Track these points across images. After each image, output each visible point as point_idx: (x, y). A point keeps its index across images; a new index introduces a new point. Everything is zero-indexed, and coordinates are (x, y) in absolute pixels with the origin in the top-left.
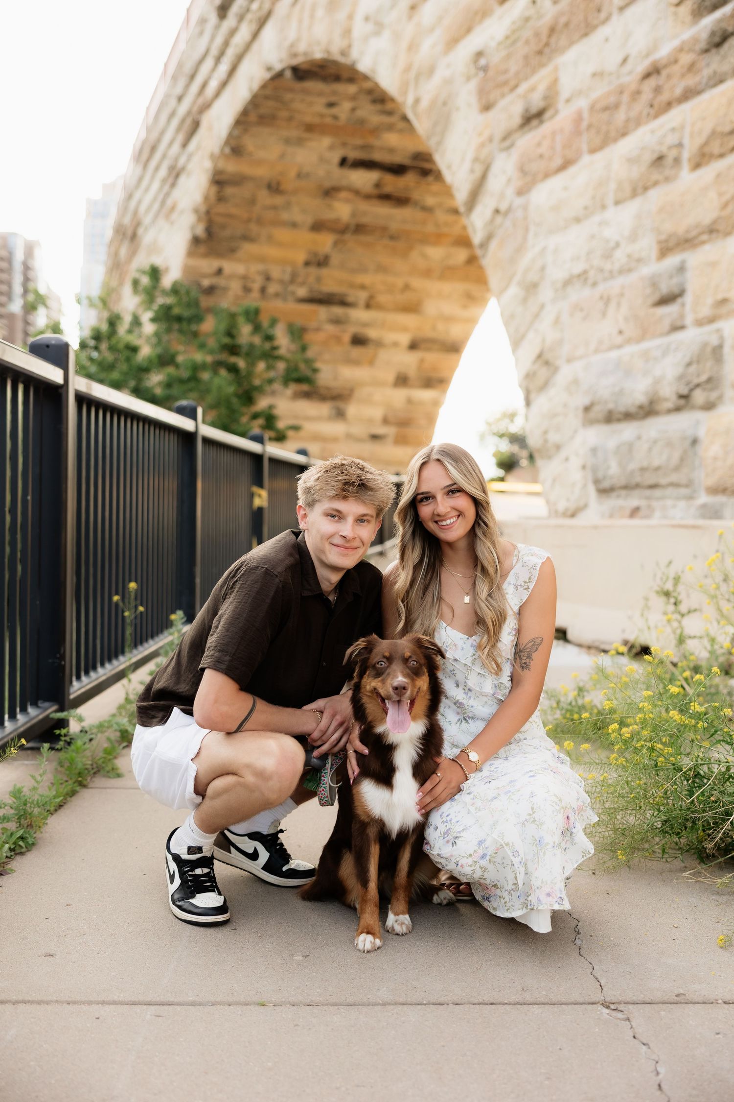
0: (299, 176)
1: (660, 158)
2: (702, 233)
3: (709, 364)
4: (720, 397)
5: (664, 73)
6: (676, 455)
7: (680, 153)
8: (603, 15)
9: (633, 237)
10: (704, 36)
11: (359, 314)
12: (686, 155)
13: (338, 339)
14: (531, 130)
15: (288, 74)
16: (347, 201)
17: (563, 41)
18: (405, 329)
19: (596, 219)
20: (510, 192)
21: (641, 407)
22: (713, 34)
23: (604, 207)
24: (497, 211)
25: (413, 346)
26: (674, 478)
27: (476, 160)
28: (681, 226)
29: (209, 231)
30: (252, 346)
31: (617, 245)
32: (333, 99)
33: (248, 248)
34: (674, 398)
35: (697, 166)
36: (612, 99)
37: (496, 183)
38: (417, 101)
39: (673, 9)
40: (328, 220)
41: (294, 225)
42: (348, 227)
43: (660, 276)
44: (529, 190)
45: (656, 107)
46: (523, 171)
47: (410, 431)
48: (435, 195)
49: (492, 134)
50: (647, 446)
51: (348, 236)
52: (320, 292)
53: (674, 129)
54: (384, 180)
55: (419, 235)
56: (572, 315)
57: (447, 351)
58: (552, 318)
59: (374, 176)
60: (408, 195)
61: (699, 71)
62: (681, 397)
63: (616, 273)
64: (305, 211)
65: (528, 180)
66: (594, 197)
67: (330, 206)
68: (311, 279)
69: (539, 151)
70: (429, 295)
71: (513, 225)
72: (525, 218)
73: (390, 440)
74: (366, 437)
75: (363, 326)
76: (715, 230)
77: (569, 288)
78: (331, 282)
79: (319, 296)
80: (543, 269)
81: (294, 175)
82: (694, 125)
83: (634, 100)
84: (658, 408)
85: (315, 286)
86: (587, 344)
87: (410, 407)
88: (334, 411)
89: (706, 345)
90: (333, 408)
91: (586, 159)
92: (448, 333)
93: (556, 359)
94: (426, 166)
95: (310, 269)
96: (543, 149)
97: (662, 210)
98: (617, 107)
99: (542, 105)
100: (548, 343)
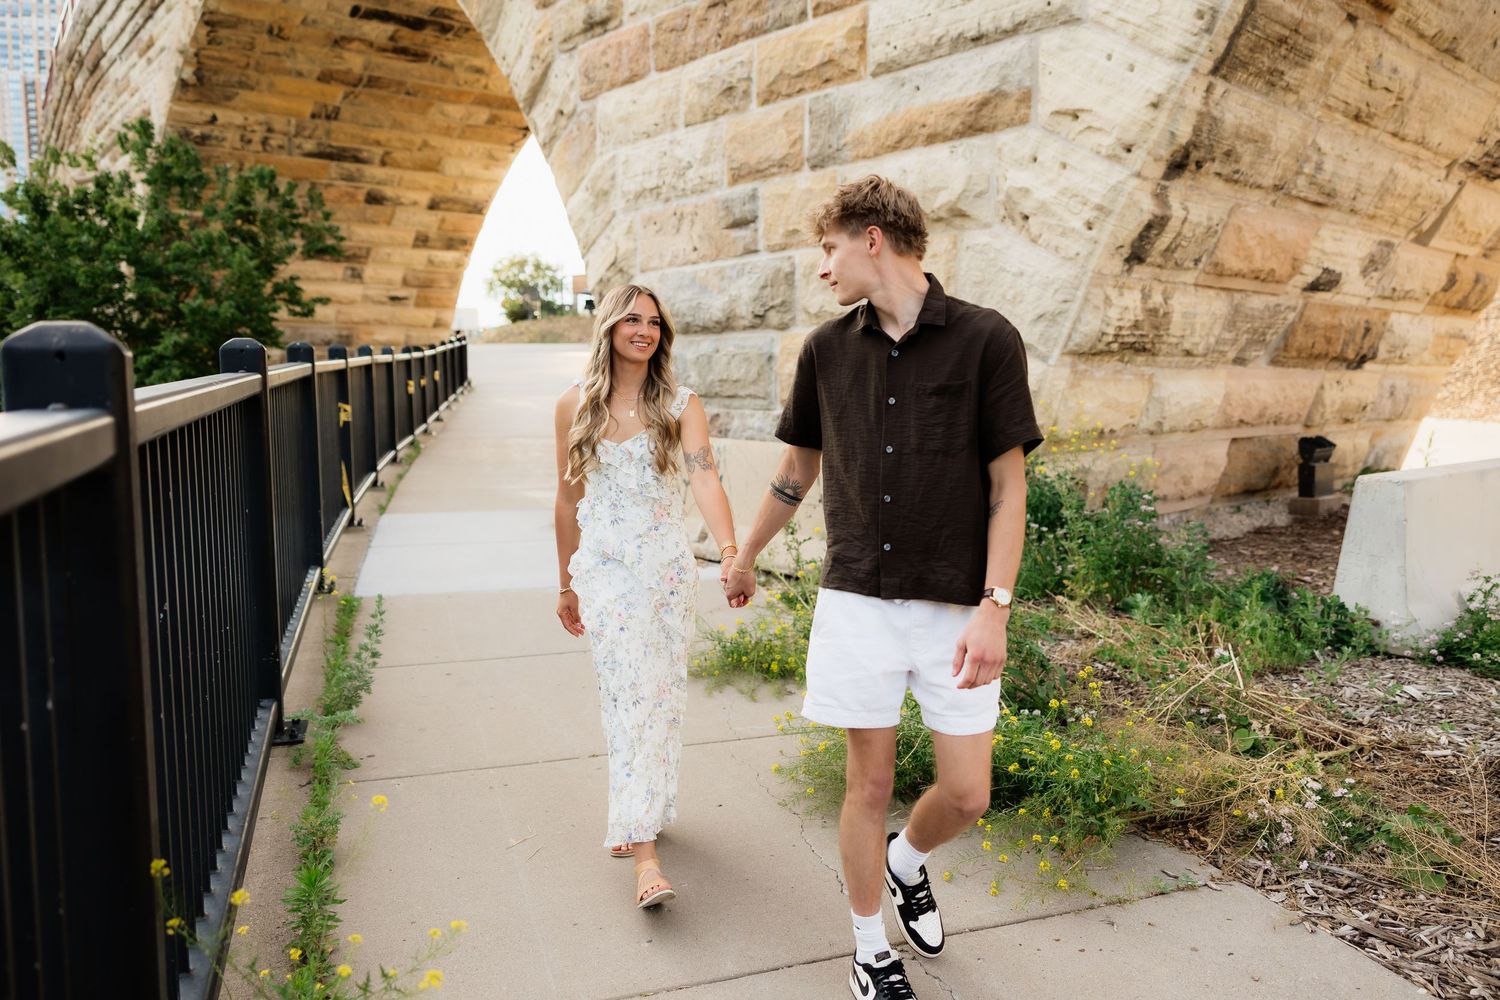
0: (304, 22)
1: (730, 89)
2: (773, 166)
3: (782, 288)
4: (793, 319)
6: (754, 370)
7: (749, 87)
9: (705, 161)
11: (374, 171)
12: (754, 90)
13: (352, 197)
14: (593, 37)
16: (359, 52)
18: (425, 188)
19: (668, 136)
20: (574, 95)
21: (718, 323)
23: (674, 126)
24: (561, 113)
25: (433, 206)
26: (751, 390)
27: (535, 57)
28: (754, 156)
29: (199, 74)
30: (269, 213)
31: (690, 166)
33: (245, 95)
34: (750, 317)
35: (765, 102)
36: (679, 21)
37: (557, 84)
40: (338, 71)
41: (300, 74)
42: (361, 80)
43: (733, 200)
44: (595, 97)
45: (723, 37)
46: (587, 76)
47: (432, 293)
48: (454, 52)
49: (551, 33)
50: (725, 360)
51: (360, 88)
52: (330, 146)
53: (742, 62)
54: (401, 33)
55: (438, 92)
56: (645, 227)
57: (470, 212)
58: (624, 227)
59: (389, 28)
60: (426, 50)
61: (765, 11)
62: (757, 316)
63: (688, 192)
64: (312, 61)
65: (594, 86)
66: (664, 115)
67: (340, 57)
68: (319, 132)
69: (604, 60)
70: (449, 155)
71: (578, 129)
72: (591, 124)
73: (412, 302)
74: (385, 299)
75: (379, 183)
76: (785, 165)
77: (641, 201)
78: (342, 136)
79: (328, 150)
80: (613, 178)
81: (298, 21)
82: (762, 62)
83: (702, 26)
84: (734, 324)
85: (324, 140)
86: (661, 256)
87: (431, 269)
88: (349, 272)
89: (779, 270)
90: (347, 268)
91: (654, 76)
92: (470, 193)
93: (630, 267)
94: (446, 22)
95: (318, 121)
96: (608, 58)
97: (732, 139)
98: (684, 30)
99: (605, 14)
100: (622, 251)
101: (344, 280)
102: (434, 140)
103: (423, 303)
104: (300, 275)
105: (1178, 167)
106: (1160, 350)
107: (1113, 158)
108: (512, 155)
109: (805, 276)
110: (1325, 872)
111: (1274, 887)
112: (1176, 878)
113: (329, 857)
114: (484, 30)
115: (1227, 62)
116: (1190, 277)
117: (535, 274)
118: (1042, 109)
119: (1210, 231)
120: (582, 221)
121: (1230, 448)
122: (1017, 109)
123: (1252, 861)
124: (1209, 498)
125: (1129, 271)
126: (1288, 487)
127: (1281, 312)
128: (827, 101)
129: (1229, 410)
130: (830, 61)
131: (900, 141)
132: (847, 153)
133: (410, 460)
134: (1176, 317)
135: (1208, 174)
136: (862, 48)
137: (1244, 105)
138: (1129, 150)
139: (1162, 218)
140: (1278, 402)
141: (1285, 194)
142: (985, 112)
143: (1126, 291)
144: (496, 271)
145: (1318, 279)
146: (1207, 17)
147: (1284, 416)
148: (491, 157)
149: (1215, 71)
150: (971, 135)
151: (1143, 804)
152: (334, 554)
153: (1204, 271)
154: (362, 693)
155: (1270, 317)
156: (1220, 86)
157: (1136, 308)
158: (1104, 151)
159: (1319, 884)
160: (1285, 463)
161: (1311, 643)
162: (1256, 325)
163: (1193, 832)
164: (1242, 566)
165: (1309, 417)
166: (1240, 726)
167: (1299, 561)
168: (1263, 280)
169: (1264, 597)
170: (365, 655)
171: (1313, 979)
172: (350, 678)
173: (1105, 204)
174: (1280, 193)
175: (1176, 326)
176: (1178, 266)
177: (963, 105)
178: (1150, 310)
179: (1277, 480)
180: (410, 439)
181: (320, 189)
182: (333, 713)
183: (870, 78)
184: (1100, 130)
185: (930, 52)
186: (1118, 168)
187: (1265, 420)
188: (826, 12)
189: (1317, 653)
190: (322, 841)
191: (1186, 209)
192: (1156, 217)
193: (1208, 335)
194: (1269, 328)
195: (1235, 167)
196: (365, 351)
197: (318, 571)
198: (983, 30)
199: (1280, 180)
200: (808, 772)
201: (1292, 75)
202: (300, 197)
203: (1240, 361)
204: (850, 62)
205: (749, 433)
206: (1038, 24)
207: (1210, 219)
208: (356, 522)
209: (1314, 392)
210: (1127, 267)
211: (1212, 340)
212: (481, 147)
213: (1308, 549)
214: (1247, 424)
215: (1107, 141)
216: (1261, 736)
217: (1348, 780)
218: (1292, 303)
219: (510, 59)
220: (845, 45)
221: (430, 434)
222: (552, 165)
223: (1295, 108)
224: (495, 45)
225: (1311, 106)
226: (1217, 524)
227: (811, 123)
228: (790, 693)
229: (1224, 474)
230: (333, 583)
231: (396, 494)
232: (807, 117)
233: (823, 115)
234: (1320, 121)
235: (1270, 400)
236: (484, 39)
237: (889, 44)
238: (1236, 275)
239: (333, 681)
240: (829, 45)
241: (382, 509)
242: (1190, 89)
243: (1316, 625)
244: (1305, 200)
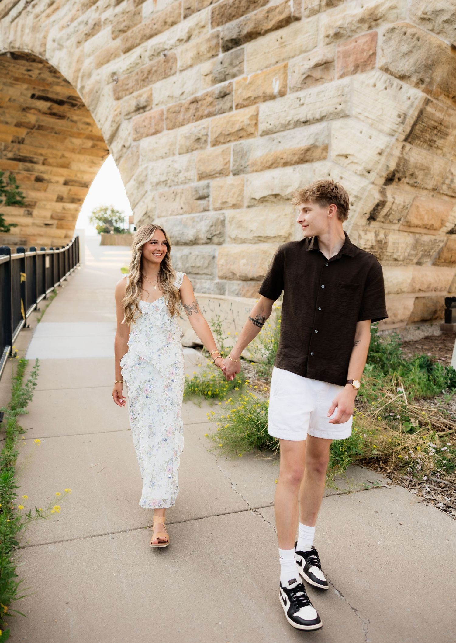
0: (10, 100)
1: (199, 139)
2: (217, 173)
3: (220, 227)
4: (224, 241)
5: (200, 103)
6: (206, 263)
7: (207, 138)
8: (173, 71)
9: (187, 170)
10: (217, 92)
11: (39, 167)
12: (209, 140)
14: (139, 113)
15: (9, 55)
16: (34, 114)
17: (154, 78)
18: (62, 175)
19: (171, 158)
20: (130, 139)
21: (191, 241)
22: (221, 92)
23: (174, 154)
24: (124, 146)
25: (66, 183)
26: (205, 271)
27: (113, 121)
28: (209, 169)
31: (180, 172)
32: (29, 68)
34: (205, 239)
35: (214, 145)
36: (177, 109)
37: (123, 133)
38: (83, 87)
39: (203, 77)
40: (24, 122)
41: (7, 123)
42: (34, 126)
43: (199, 188)
44: (139, 140)
45: (196, 116)
46: (136, 131)
47: (64, 223)
48: (78, 115)
49: (121, 111)
50: (194, 257)
51: (34, 130)
52: (20, 155)
53: (204, 128)
54: (53, 107)
55: (69, 133)
56: (160, 198)
57: (82, 187)
58: (151, 197)
59: (48, 104)
60: (65, 114)
61: (215, 106)
62: (208, 239)
63: (179, 183)
64: (12, 117)
65: (139, 136)
66: (169, 149)
67: (26, 116)
68: (15, 149)
69: (144, 124)
70: (74, 161)
71: (132, 154)
72: (137, 152)
73: (54, 226)
74: (42, 225)
75: (41, 173)
76: (221, 173)
77: (159, 186)
78: (25, 151)
79: (19, 157)
80: (146, 176)
81: (7, 99)
82: (212, 128)
83: (187, 111)
84: (198, 242)
85: (17, 153)
86: (167, 211)
87: (64, 211)
88: (26, 212)
89: (218, 219)
90: (25, 210)
91: (165, 132)
92: (83, 178)
93: (153, 215)
94: (74, 102)
95: (14, 144)
96: (145, 123)
97: (199, 161)
98: (179, 112)
99: (145, 104)
100: (149, 208)
101: (24, 216)
102: (67, 154)
103: (60, 227)
104: (4, 213)
105: (390, 180)
106: (383, 258)
107: (362, 175)
108: (102, 162)
109: (229, 222)
110: (436, 482)
111: (413, 487)
112: (373, 483)
113: (13, 470)
114: (91, 108)
115: (411, 136)
116: (396, 227)
117: (111, 215)
118: (333, 153)
119: (404, 208)
120: (132, 194)
121: (415, 301)
122: (322, 153)
123: (405, 477)
124: (405, 323)
125: (369, 224)
126: (441, 319)
127: (437, 243)
128: (241, 146)
129: (414, 285)
130: (242, 129)
131: (272, 164)
132: (249, 169)
133: (52, 298)
134: (390, 244)
135: (403, 183)
136: (256, 124)
137: (419, 154)
138: (369, 172)
139: (383, 202)
140: (436, 281)
141: (438, 192)
142: (308, 154)
143: (368, 233)
144: (94, 213)
145: (453, 229)
146: (402, 117)
147: (439, 288)
148: (93, 162)
149: (406, 140)
150: (302, 163)
151: (360, 452)
152: (17, 340)
153: (402, 224)
154: (28, 401)
155: (432, 245)
156: (408, 146)
157: (372, 240)
158: (358, 173)
159: (432, 486)
160: (439, 308)
161: (440, 386)
162: (426, 248)
163: (382, 465)
164: (417, 353)
165: (450, 288)
166: (406, 421)
167: (442, 351)
168: (429, 229)
169: (421, 366)
170: (30, 384)
171: (424, 524)
172: (23, 394)
173: (359, 195)
174: (435, 192)
175: (390, 248)
176: (391, 222)
177: (299, 150)
178: (379, 241)
179: (436, 316)
180: (52, 289)
181: (15, 175)
182: (15, 410)
183: (259, 137)
184: (357, 163)
185: (285, 127)
186: (364, 180)
187: (430, 289)
188: (241, 108)
189: (443, 391)
190: (10, 464)
191: (394, 198)
192: (381, 201)
193: (404, 252)
194: (432, 249)
195: (415, 180)
196: (33, 249)
197: (9, 347)
198: (308, 118)
199: (435, 186)
200: (221, 438)
201: (439, 142)
202: (5, 178)
203: (419, 263)
204: (251, 130)
205: (204, 290)
206: (331, 117)
207: (404, 202)
208: (27, 326)
209: (452, 277)
210: (368, 222)
211: (406, 254)
212: (88, 158)
213: (446, 346)
214: (422, 291)
215: (360, 168)
216: (414, 425)
217: (448, 444)
218: (442, 239)
219: (102, 122)
220: (249, 122)
221: (61, 286)
222: (119, 169)
223: (441, 156)
224: (96, 115)
225: (448, 155)
226: (409, 335)
227: (234, 155)
228: (216, 404)
229: (413, 313)
230: (16, 353)
231: (45, 314)
232: (232, 153)
233: (239, 152)
234: (452, 161)
235: (432, 281)
236: (91, 112)
237: (267, 123)
238: (417, 226)
239: (16, 396)
240: (242, 122)
241: (39, 321)
242: (395, 147)
243: (442, 379)
244: (447, 195)
